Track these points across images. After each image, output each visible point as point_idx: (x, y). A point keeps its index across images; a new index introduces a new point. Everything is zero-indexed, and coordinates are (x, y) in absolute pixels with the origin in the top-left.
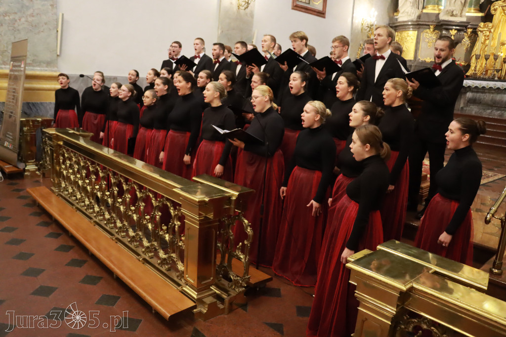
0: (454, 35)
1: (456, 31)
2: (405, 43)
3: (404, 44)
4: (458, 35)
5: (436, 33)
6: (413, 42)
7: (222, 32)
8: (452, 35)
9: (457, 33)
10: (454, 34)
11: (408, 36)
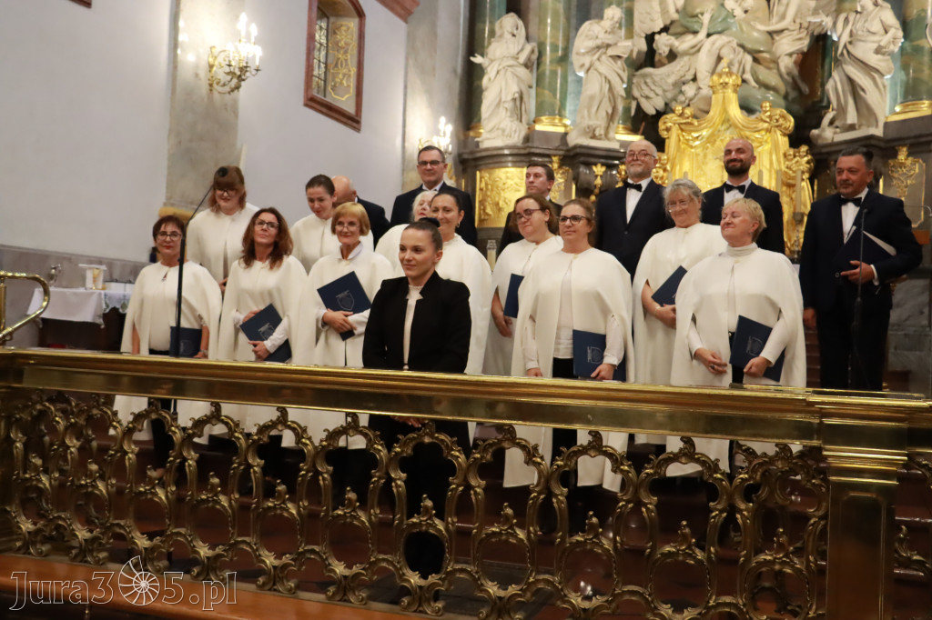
0: (601, 176)
1: (604, 169)
2: (502, 192)
3: (499, 194)
4: (608, 177)
5: (563, 173)
6: (519, 191)
7: (180, 142)
8: (596, 176)
9: (605, 172)
10: (601, 173)
11: (507, 178)
